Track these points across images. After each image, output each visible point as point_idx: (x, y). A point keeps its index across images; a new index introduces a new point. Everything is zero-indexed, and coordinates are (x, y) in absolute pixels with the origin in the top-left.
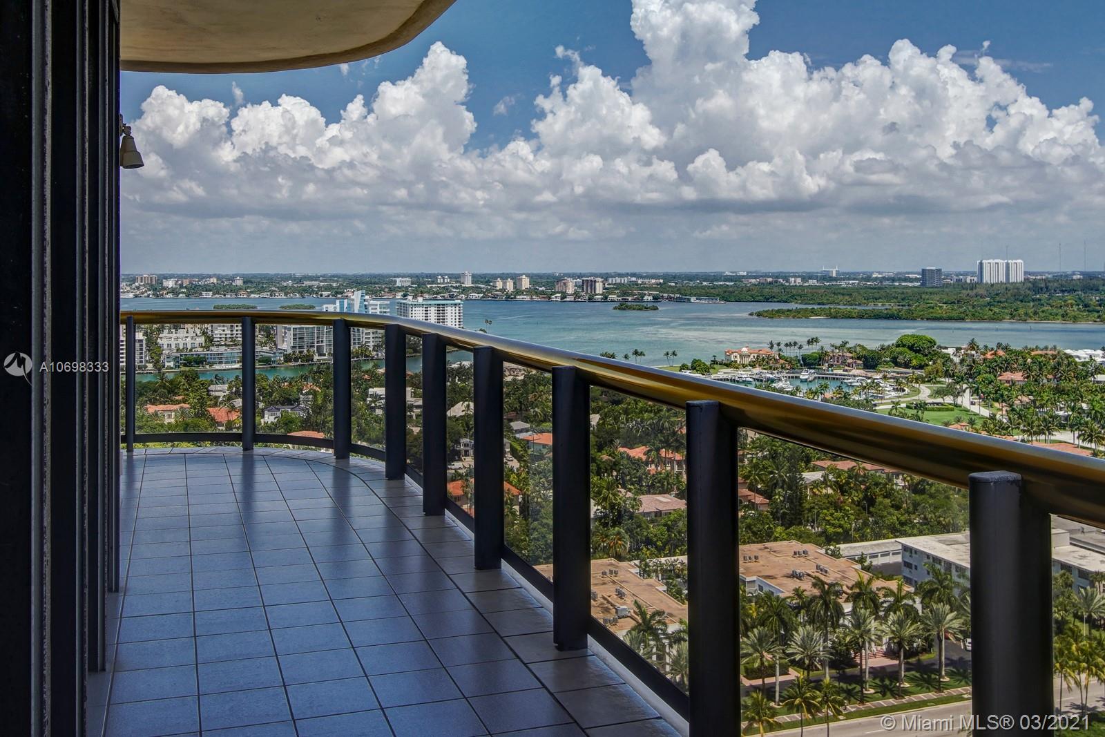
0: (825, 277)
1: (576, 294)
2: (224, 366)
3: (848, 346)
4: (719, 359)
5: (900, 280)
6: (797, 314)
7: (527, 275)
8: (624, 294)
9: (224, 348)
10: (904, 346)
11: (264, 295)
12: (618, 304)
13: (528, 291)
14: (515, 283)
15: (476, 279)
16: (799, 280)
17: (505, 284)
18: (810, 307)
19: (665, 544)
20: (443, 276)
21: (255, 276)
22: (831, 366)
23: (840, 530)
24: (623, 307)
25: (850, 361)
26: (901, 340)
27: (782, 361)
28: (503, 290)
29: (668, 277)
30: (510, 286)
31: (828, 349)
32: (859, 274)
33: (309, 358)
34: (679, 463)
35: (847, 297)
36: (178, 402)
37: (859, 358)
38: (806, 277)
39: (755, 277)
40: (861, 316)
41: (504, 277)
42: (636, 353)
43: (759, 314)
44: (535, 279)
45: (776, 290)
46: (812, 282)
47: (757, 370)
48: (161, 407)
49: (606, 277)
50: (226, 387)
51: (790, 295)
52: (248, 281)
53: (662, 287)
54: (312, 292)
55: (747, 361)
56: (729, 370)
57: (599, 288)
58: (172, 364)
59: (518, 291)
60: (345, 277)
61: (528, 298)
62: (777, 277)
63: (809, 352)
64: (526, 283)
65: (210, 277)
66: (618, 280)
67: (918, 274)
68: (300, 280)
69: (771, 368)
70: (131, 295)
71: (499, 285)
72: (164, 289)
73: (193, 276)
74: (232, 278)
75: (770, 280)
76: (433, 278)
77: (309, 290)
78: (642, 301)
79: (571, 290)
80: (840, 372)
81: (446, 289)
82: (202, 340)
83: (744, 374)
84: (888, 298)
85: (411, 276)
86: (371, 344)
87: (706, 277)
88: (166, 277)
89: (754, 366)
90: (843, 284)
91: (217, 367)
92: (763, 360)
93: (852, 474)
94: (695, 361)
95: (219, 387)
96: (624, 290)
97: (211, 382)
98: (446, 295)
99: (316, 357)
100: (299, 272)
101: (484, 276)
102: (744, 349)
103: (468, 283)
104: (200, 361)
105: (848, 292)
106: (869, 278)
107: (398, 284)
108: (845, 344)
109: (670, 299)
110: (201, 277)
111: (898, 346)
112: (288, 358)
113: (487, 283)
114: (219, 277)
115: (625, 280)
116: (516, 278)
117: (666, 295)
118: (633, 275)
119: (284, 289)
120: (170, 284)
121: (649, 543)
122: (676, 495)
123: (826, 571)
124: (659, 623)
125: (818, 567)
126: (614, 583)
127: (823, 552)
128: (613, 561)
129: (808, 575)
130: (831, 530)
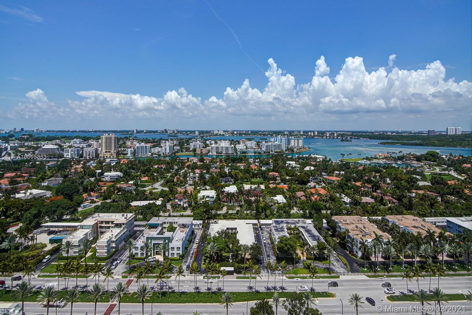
0: (398, 132)
1: (329, 136)
2: (250, 154)
3: (411, 154)
4: (373, 157)
5: (421, 133)
6: (393, 143)
7: (317, 131)
8: (342, 137)
9: (250, 149)
10: (429, 154)
11: (256, 136)
12: (341, 140)
13: (317, 136)
14: (314, 133)
15: (304, 132)
16: (390, 133)
17: (311, 133)
18: (396, 141)
19: (372, 212)
20: (296, 131)
21: (253, 131)
22: (406, 160)
23: (424, 213)
24: (342, 140)
25: (412, 158)
26: (428, 152)
27: (391, 158)
28: (311, 135)
29: (353, 132)
30: (312, 134)
31: (405, 155)
32: (407, 131)
33: (269, 153)
34: (370, 188)
35: (406, 139)
36: (243, 163)
37: (415, 158)
38: (392, 132)
39: (377, 132)
40: (412, 144)
41: (311, 132)
42: (350, 154)
43: (381, 143)
44: (319, 132)
45: (384, 136)
46: (394, 134)
47: (384, 160)
48: (240, 164)
49: (336, 132)
50: (252, 159)
51: (388, 137)
52: (252, 132)
53: (352, 135)
54: (266, 135)
55: (381, 157)
56: (376, 160)
57: (335, 135)
58: (239, 153)
59: (315, 136)
60: (273, 131)
61: (317, 137)
62: (383, 132)
63: (399, 155)
64: (316, 133)
65: (243, 131)
66: (340, 133)
67: (426, 131)
68: (263, 132)
69: (388, 160)
70: (228, 135)
71: (310, 134)
72: (234, 134)
73: (240, 131)
74: (248, 131)
75: (382, 133)
76: (293, 132)
77: (264, 135)
78: (347, 139)
79: (328, 135)
80: (409, 162)
81: (297, 135)
82: (245, 147)
83: (381, 162)
84: (418, 139)
85: (288, 131)
86: (284, 149)
87: (363, 132)
88: (235, 131)
89: (383, 159)
90: (404, 134)
91: (249, 154)
92: (386, 157)
93: (423, 195)
94: (366, 157)
95: (251, 159)
96: (342, 135)
97: (249, 158)
98: (297, 136)
99: (271, 152)
100: (262, 130)
101: (305, 131)
102: (380, 154)
103: (302, 133)
104: (245, 152)
105: (406, 137)
106: (411, 133)
107: (285, 133)
108: (410, 153)
109: (355, 138)
110: (241, 131)
111: (427, 154)
112: (265, 153)
113: (307, 133)
114: (245, 131)
115: (342, 133)
116: (314, 132)
117: (353, 137)
118: (343, 131)
119: (260, 134)
120: (235, 133)
121: (367, 212)
122: (371, 198)
123: (425, 227)
124: (381, 238)
125: (422, 225)
126: (361, 223)
127: (422, 220)
128: (360, 217)
129: (419, 227)
130: (421, 213)
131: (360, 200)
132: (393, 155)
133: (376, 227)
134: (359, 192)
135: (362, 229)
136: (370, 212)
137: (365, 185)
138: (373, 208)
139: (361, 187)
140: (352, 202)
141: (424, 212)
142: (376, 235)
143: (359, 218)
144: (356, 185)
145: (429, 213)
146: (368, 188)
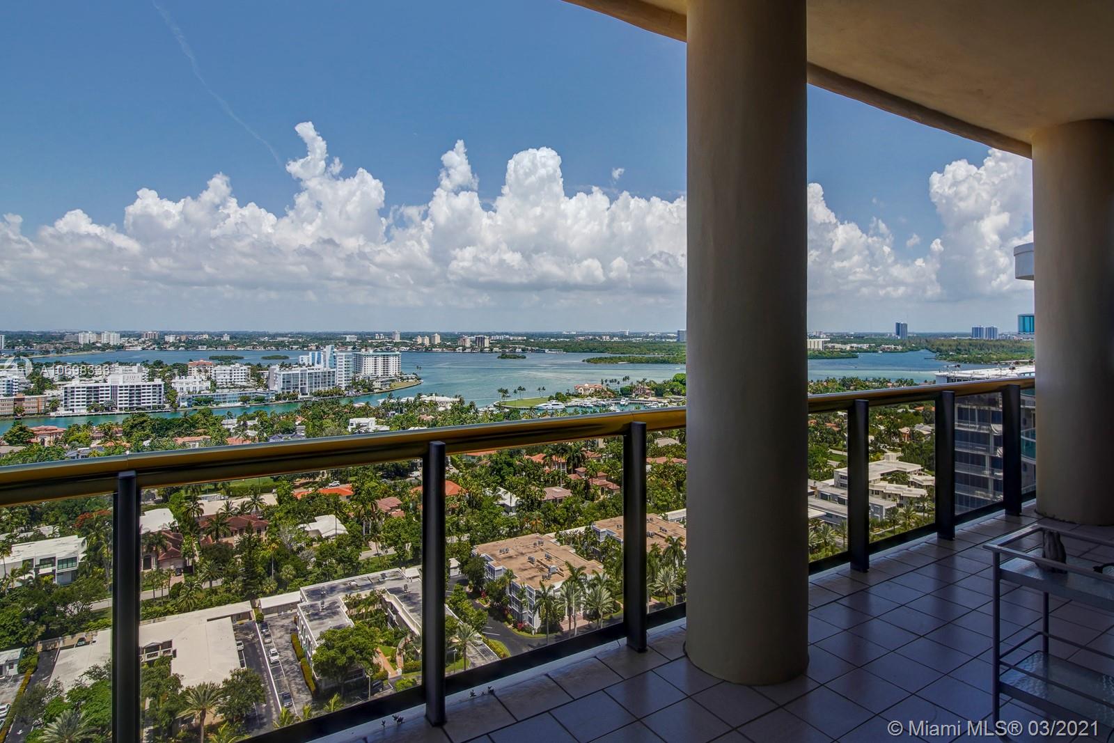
0: (622, 336)
1: (472, 346)
2: (227, 405)
3: (646, 381)
4: (571, 392)
5: (665, 337)
6: (612, 361)
7: (439, 334)
8: (503, 347)
9: (226, 390)
10: (677, 381)
11: (248, 348)
12: (500, 355)
13: (440, 345)
14: (430, 340)
15: (403, 336)
16: (608, 337)
17: (423, 340)
18: (618, 356)
19: (565, 520)
20: (379, 333)
21: (237, 333)
22: (637, 395)
23: (665, 503)
24: (504, 356)
25: (648, 391)
26: (675, 377)
27: (609, 393)
28: (422, 344)
29: (530, 336)
30: (427, 341)
31: (635, 383)
32: (641, 333)
33: (295, 397)
34: (563, 464)
35: (638, 349)
36: (201, 434)
37: (653, 390)
38: (612, 336)
39: (582, 336)
40: (648, 362)
41: (423, 335)
42: (520, 389)
43: (588, 361)
44: (444, 337)
45: (596, 344)
46: (616, 339)
47: (594, 399)
48: (187, 439)
49: (490, 335)
50: (235, 421)
51: (605, 347)
52: (234, 337)
53: (527, 343)
54: (285, 346)
55: (587, 393)
56: (577, 399)
57: (487, 344)
58: (186, 404)
59: (433, 346)
60: (308, 335)
61: (440, 350)
62: (594, 335)
63: (624, 386)
64: (438, 340)
65: (205, 333)
66: (498, 337)
67: (675, 333)
68: (274, 336)
69: (603, 398)
70: (139, 348)
71: (419, 340)
72: (166, 343)
73: (188, 333)
74: (221, 335)
75: (591, 337)
76: (372, 335)
77: (280, 345)
78: (515, 352)
79: (468, 345)
80: (642, 399)
81: (383, 344)
82: (208, 384)
83: (588, 402)
84: (661, 350)
85: (355, 334)
86: (344, 385)
87: (552, 336)
88: (169, 333)
89: (592, 396)
90: (634, 340)
91: (222, 405)
92: (599, 392)
93: (666, 466)
94: (557, 394)
95: (230, 421)
96: (503, 344)
97: (224, 418)
98: (384, 348)
99: (300, 396)
100: (272, 331)
101: (407, 334)
102: (586, 385)
103: (397, 339)
104: (208, 401)
105: (637, 345)
106: (647, 337)
107: (348, 340)
108: (645, 380)
109: (532, 350)
110: (195, 334)
111: (674, 381)
112: (278, 398)
113: (411, 339)
114: (209, 334)
115: (502, 337)
116: (431, 336)
117: (529, 348)
118: (507, 334)
119: (262, 344)
120: (171, 339)
121: (555, 521)
122: (564, 487)
123: (666, 531)
124: (582, 574)
125: (661, 528)
126: (542, 550)
127: (661, 518)
128: (538, 535)
129: (656, 534)
130: (660, 503)
131: (540, 497)
132: (613, 386)
133: (574, 551)
134: (540, 476)
135: (542, 564)
136: (562, 521)
137: (551, 458)
138: (568, 509)
139: (544, 466)
140: (523, 504)
141: (666, 501)
142: (571, 569)
143: (537, 538)
144: (532, 461)
145: (674, 502)
146: (558, 464)
